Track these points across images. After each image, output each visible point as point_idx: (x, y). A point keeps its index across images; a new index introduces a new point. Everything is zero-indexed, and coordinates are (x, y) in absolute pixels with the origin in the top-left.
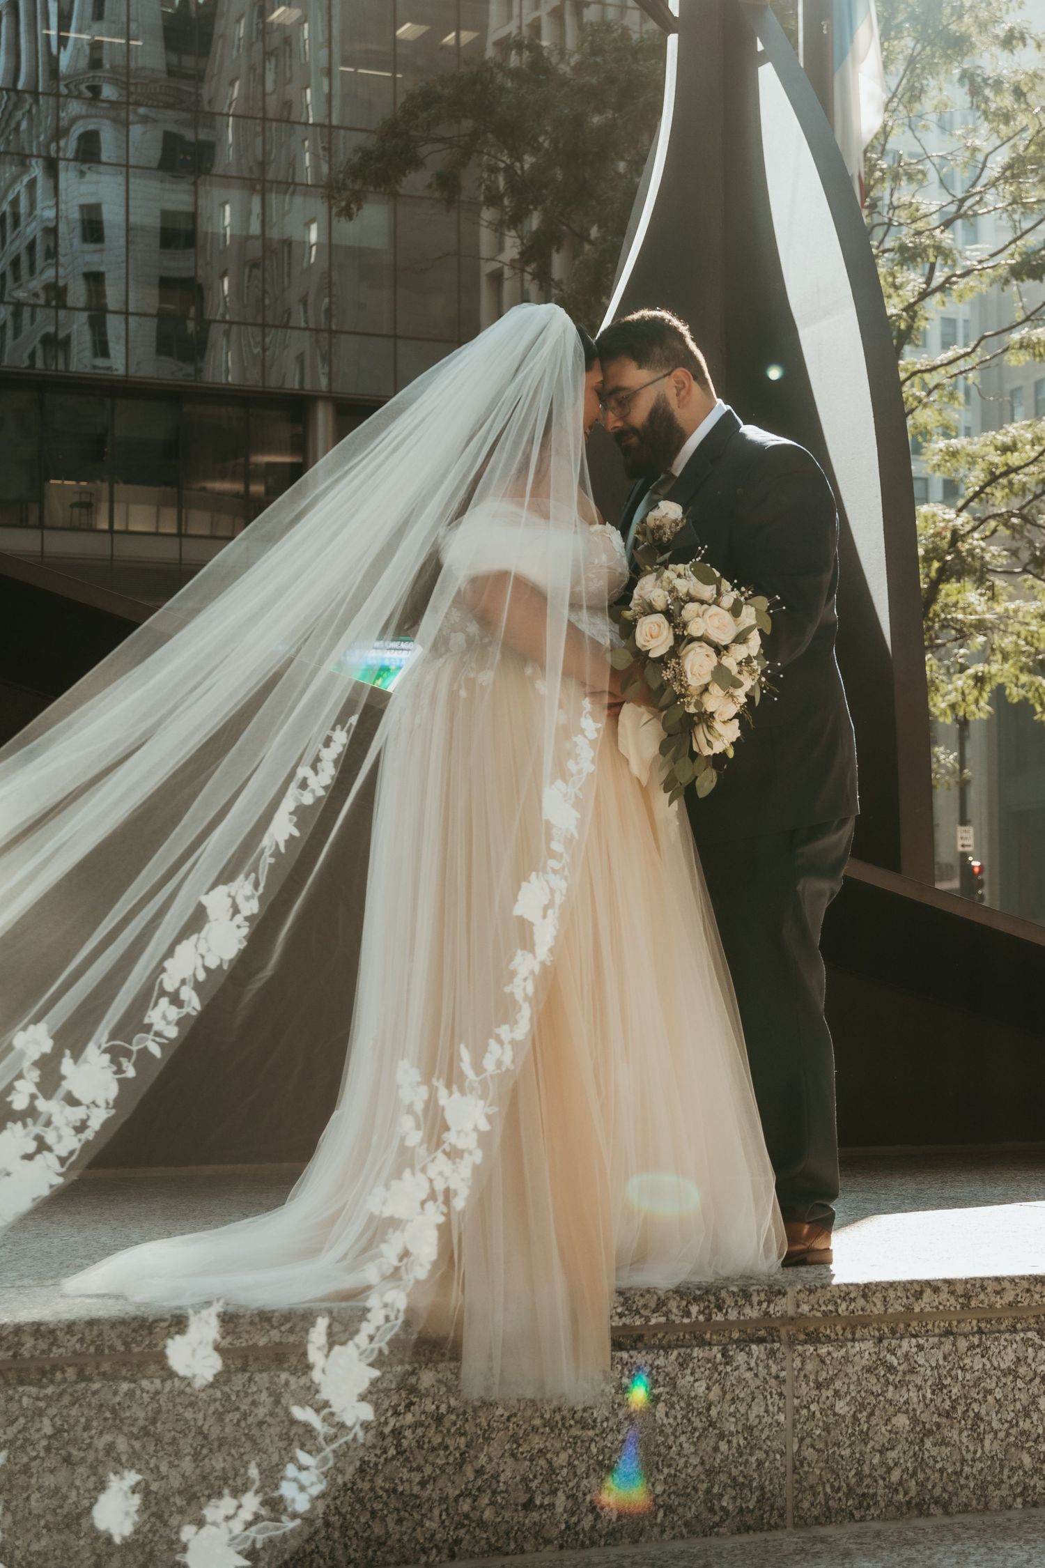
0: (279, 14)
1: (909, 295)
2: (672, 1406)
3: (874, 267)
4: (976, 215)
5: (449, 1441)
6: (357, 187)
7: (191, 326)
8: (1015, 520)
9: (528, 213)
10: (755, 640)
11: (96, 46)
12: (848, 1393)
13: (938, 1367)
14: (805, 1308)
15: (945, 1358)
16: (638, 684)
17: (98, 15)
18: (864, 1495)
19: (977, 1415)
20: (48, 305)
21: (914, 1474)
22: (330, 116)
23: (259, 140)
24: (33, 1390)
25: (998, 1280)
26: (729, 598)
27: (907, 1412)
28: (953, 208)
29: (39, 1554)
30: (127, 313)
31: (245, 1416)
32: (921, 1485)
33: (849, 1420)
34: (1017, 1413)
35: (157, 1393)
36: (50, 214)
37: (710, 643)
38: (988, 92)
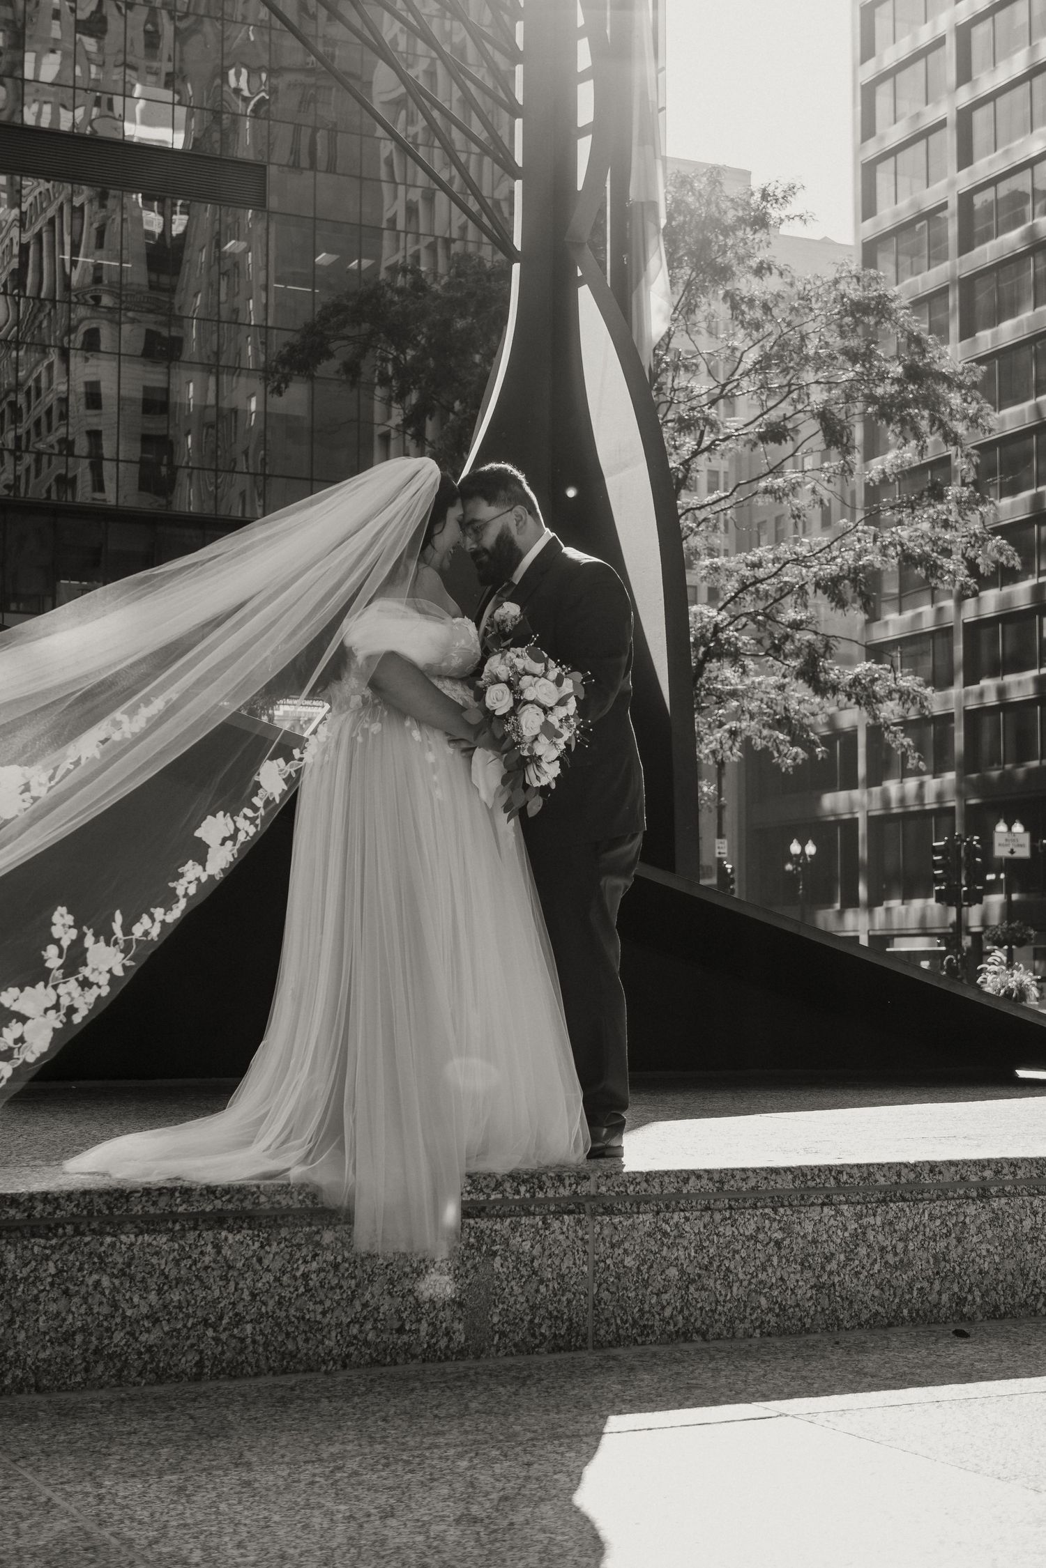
0: (230, 246)
1: (685, 453)
2: (506, 1259)
3: (661, 432)
4: (734, 396)
5: (343, 1283)
6: (286, 371)
7: (164, 470)
8: (760, 618)
9: (409, 391)
10: (572, 704)
11: (98, 267)
12: (634, 1251)
13: (699, 1233)
14: (603, 1189)
15: (705, 1227)
16: (487, 734)
17: (100, 245)
18: (645, 1326)
19: (728, 1269)
20: (60, 454)
21: (681, 1311)
22: (266, 319)
23: (215, 337)
24: (42, 1242)
25: (744, 1170)
26: (554, 672)
27: (676, 1266)
28: (717, 391)
29: (44, 1360)
30: (118, 460)
31: (195, 1262)
32: (686, 1319)
33: (634, 1271)
34: (757, 1268)
35: (132, 1244)
36: (63, 388)
37: (540, 705)
38: (744, 307)
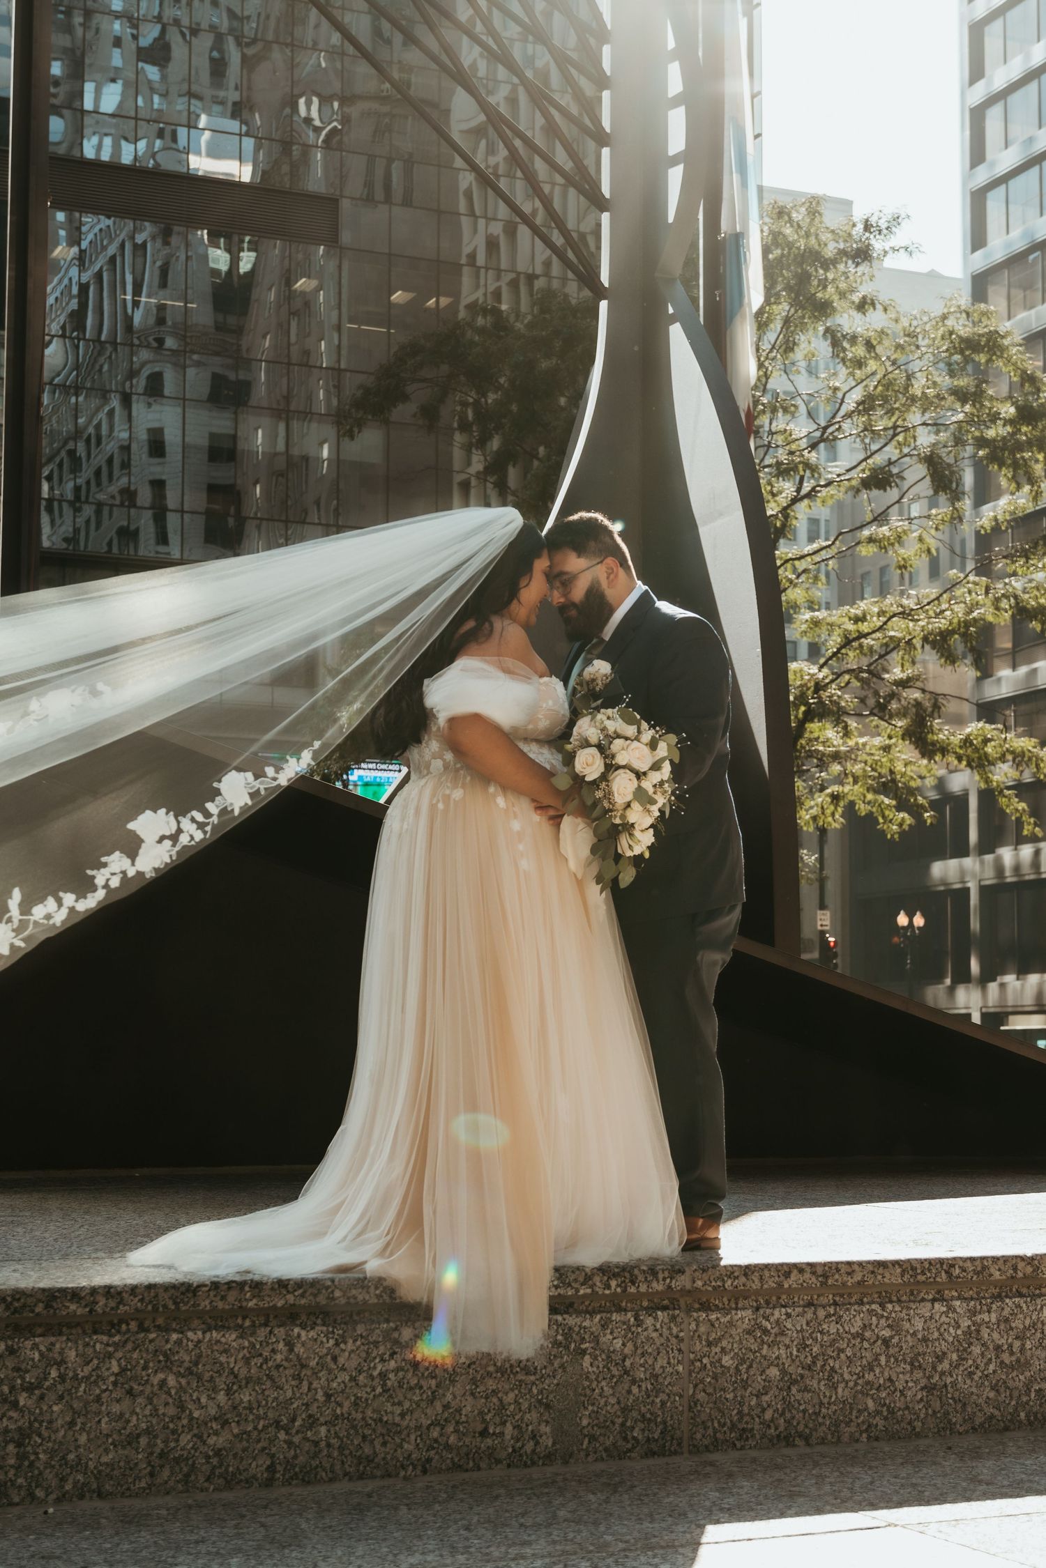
0: (301, 284)
1: (783, 500)
2: (596, 1358)
3: (758, 478)
4: (835, 439)
5: (423, 1383)
6: (359, 416)
7: (231, 522)
8: (865, 675)
9: (490, 437)
10: (667, 767)
11: (161, 308)
12: (732, 1350)
13: (802, 1331)
14: (699, 1283)
15: (808, 1324)
16: (576, 802)
17: (163, 284)
18: (743, 1429)
19: (832, 1369)
20: (122, 505)
21: (783, 1414)
22: (339, 361)
23: (285, 380)
24: (105, 1338)
25: (849, 1263)
26: (648, 735)
27: (777, 1365)
28: (818, 434)
29: (107, 1464)
30: (182, 511)
31: (266, 1360)
32: (788, 1422)
33: (732, 1371)
34: (863, 1367)
35: (199, 1341)
36: (125, 435)
37: (632, 770)
38: (846, 344)
